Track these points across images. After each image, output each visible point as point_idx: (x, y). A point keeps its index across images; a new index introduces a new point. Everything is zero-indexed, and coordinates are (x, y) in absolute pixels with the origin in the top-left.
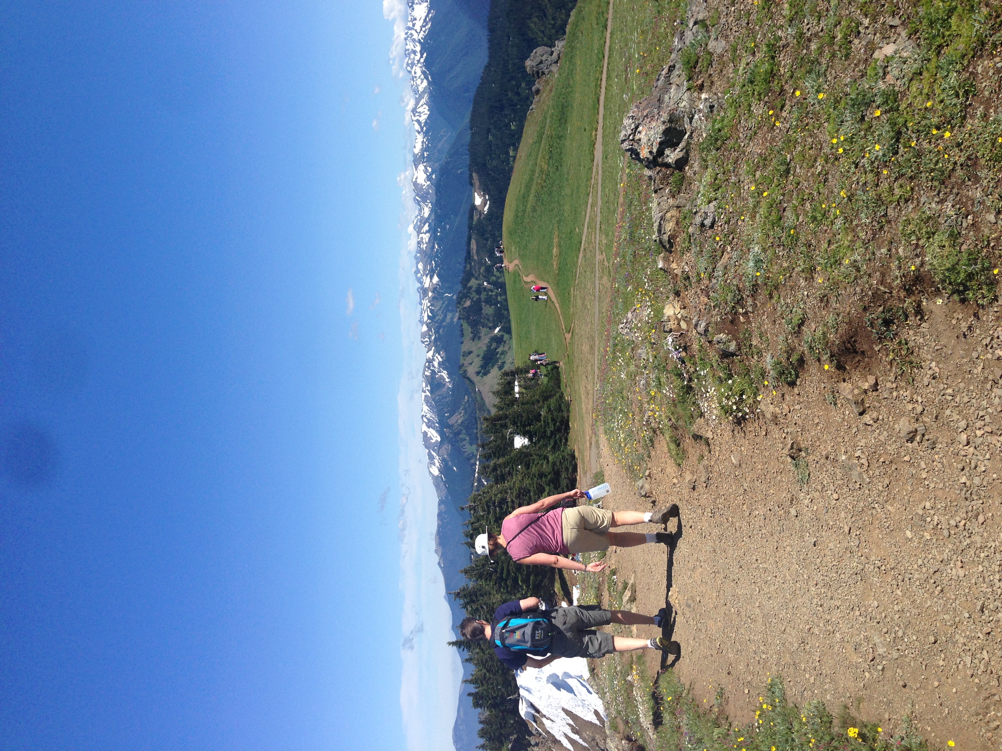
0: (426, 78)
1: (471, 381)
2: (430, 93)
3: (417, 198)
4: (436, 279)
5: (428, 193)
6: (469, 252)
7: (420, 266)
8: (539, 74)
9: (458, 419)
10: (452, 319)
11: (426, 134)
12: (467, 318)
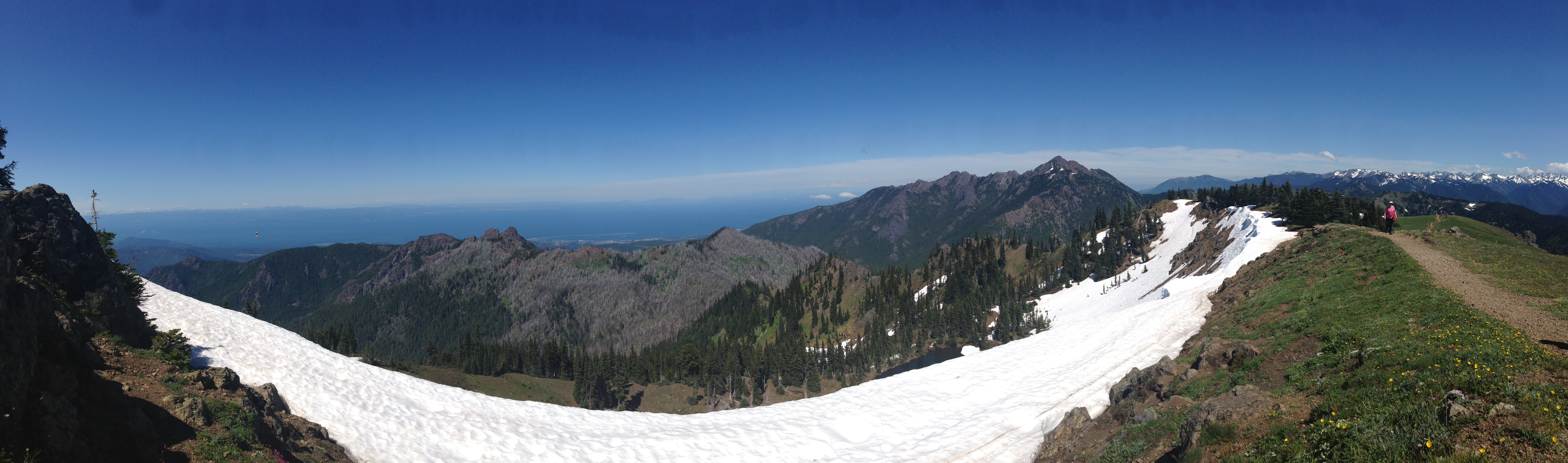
0: (1535, 183)
1: (1382, 196)
2: (1527, 185)
3: (1475, 175)
5: (1477, 180)
8: (1524, 236)
9: (1363, 187)
10: (1413, 188)
12: (1413, 195)
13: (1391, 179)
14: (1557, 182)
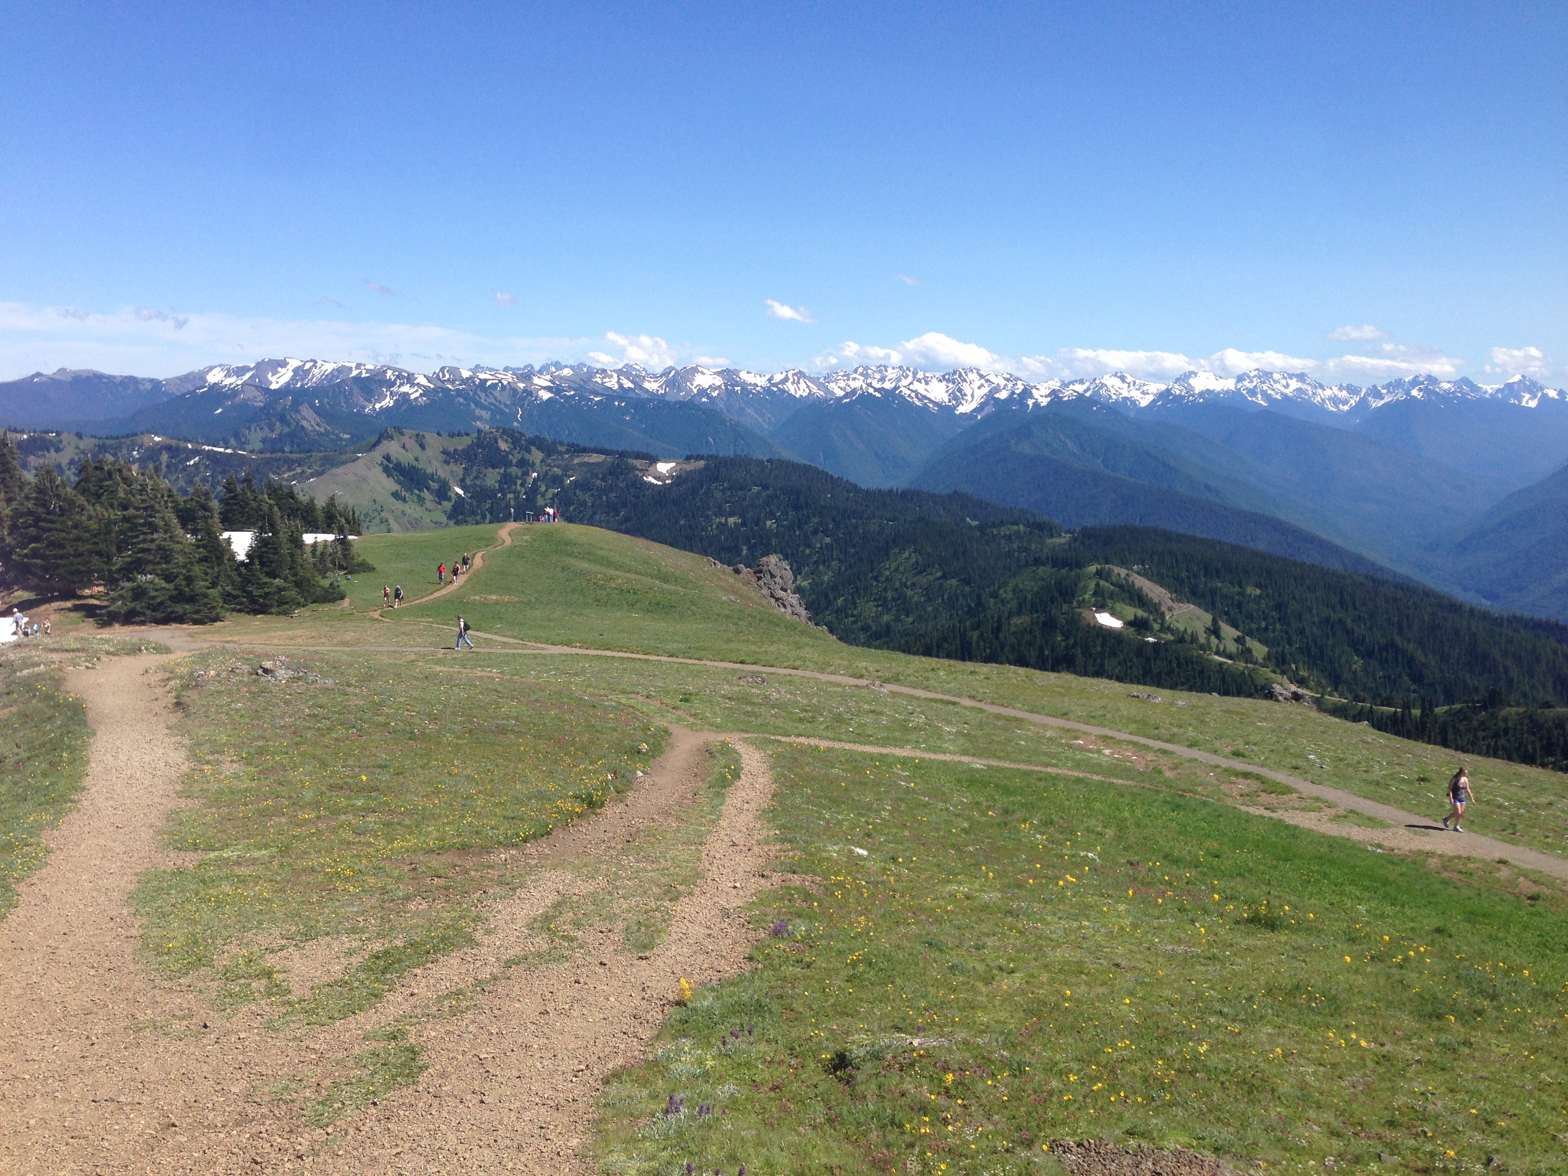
0: (846, 396)
1: (375, 445)
2: (826, 401)
3: (673, 372)
4: (545, 395)
5: (679, 389)
6: (585, 450)
7: (567, 372)
9: (309, 420)
10: (480, 418)
11: (767, 390)
12: (479, 444)
13: (406, 389)
14: (906, 392)
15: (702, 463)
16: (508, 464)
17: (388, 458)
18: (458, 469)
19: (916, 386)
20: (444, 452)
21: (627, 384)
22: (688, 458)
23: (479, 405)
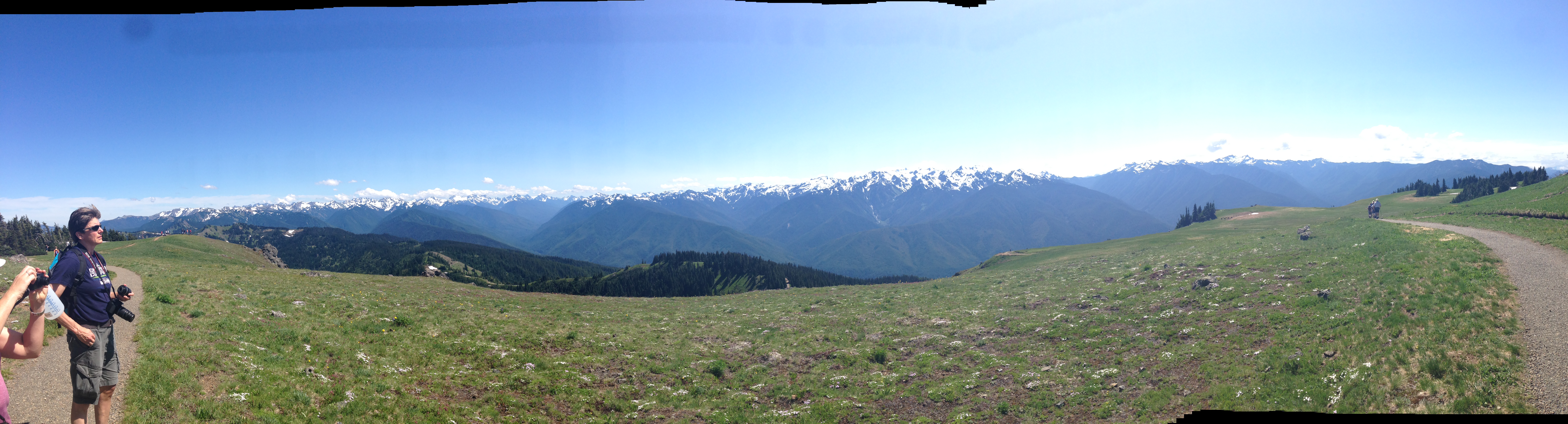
0: (350, 207)
4: (255, 213)
5: (297, 209)
6: (266, 228)
7: (261, 206)
10: (234, 220)
11: (325, 208)
12: (233, 228)
14: (369, 205)
15: (302, 230)
16: (242, 233)
17: (206, 234)
18: (227, 236)
19: (371, 203)
20: (223, 231)
21: (281, 208)
22: (298, 228)
23: (235, 217)
